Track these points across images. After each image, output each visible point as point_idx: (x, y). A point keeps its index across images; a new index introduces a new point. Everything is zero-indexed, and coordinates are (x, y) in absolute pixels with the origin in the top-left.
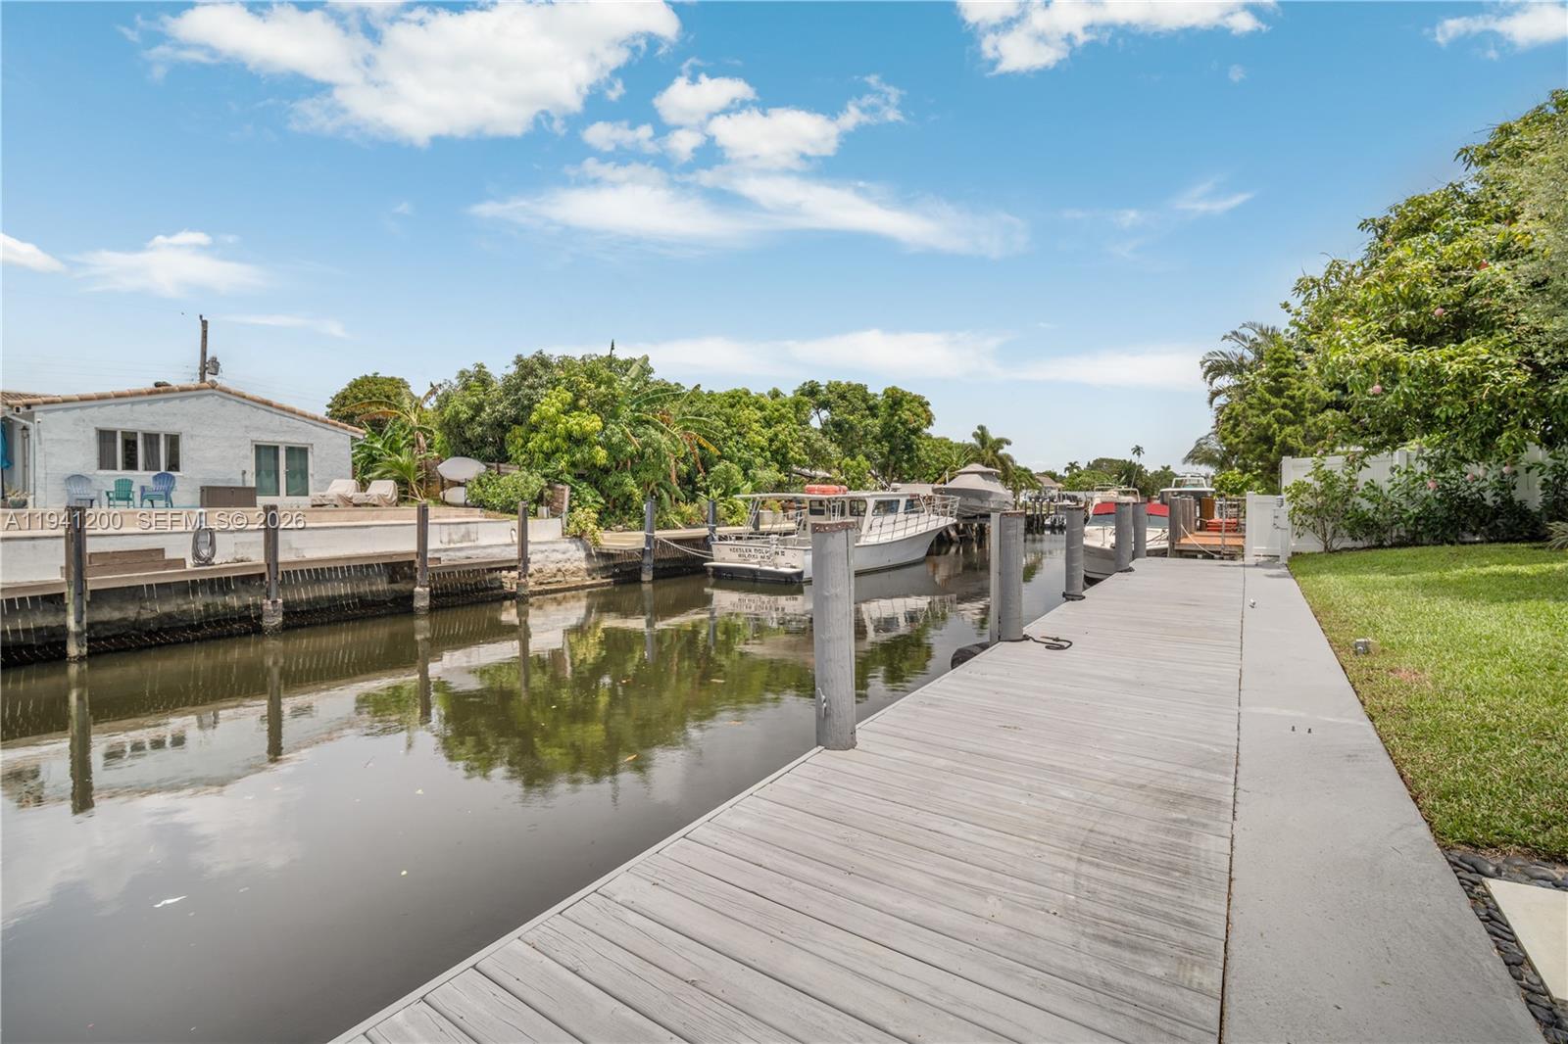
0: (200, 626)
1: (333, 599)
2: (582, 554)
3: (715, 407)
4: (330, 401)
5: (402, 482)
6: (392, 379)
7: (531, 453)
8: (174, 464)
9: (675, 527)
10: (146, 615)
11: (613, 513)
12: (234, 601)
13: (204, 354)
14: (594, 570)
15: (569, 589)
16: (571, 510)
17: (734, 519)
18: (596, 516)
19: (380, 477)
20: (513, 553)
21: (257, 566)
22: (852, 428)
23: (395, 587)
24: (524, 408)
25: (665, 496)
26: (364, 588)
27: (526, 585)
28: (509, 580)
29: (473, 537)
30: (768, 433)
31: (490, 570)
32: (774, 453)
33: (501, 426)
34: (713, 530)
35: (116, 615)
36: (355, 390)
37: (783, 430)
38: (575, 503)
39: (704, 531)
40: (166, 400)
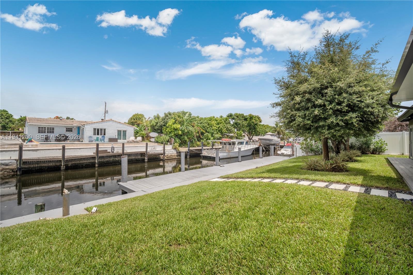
0: (112, 163)
1: (132, 159)
2: (176, 152)
3: (206, 121)
4: (129, 119)
5: (143, 137)
6: (141, 114)
7: (167, 132)
8: (105, 134)
9: (195, 147)
10: (105, 161)
11: (183, 144)
12: (117, 159)
13: (105, 109)
14: (178, 155)
15: (173, 159)
16: (174, 143)
17: (209, 145)
18: (179, 145)
19: (139, 136)
20: (162, 152)
21: (121, 153)
22: (239, 124)
23: (142, 157)
24: (166, 123)
25: (193, 140)
26: (137, 158)
27: (164, 158)
28: (162, 157)
29: (155, 148)
30: (218, 126)
31: (158, 155)
32: (219, 131)
33: (161, 126)
34: (202, 148)
35: (101, 161)
36: (134, 117)
37: (221, 126)
38: (175, 142)
39: (201, 148)
40: (104, 123)
